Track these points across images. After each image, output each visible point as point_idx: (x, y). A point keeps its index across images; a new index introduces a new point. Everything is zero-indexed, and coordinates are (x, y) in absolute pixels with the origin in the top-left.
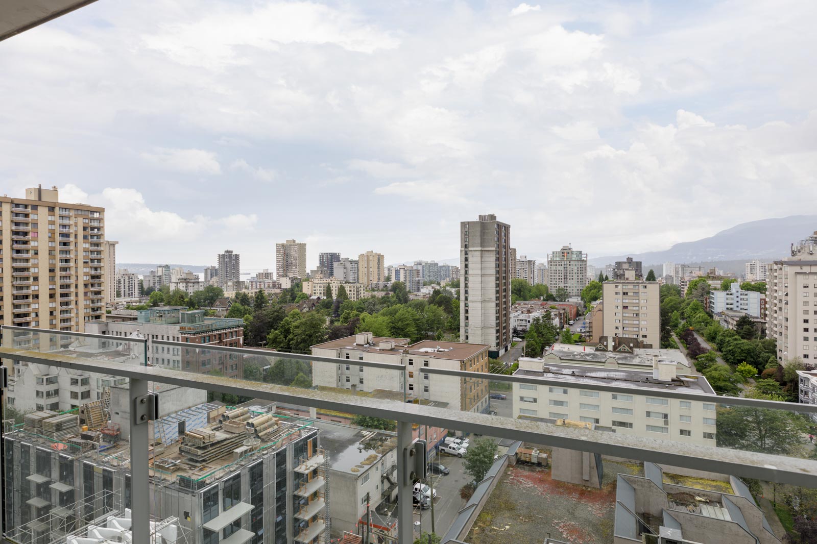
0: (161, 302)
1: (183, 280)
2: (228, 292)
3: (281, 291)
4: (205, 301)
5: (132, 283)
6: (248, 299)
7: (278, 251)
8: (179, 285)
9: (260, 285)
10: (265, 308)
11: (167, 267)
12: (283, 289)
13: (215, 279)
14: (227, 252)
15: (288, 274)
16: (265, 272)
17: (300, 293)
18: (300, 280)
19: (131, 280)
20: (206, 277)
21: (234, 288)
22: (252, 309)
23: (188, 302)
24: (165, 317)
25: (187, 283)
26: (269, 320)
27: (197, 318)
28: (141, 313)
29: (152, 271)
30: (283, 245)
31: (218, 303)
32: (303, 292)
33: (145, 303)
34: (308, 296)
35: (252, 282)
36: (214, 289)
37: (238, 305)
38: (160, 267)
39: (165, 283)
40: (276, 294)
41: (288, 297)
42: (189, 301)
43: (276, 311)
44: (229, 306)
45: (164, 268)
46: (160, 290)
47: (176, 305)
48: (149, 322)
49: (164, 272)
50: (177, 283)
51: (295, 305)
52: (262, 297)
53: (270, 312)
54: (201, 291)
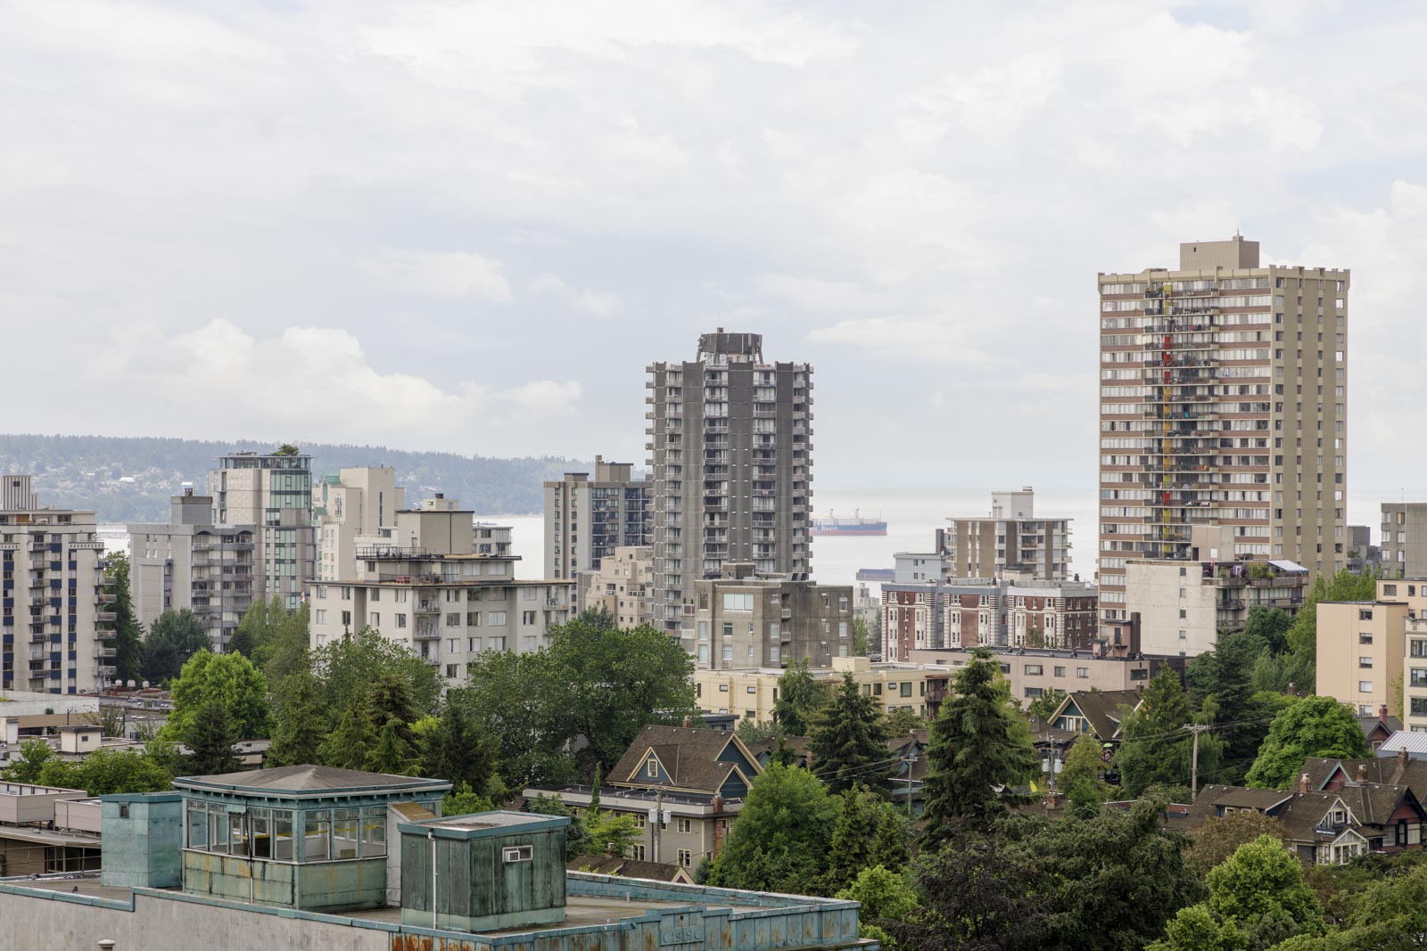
0: (249, 735)
1: (403, 570)
2: (725, 677)
3: (1136, 674)
4: (551, 744)
5: (56, 584)
6: (876, 734)
7: (1111, 340)
8: (371, 606)
9: (968, 621)
10: (1014, 817)
11: (289, 462)
12: (1156, 661)
13: (623, 564)
14: (719, 342)
15: (1200, 534)
16: (1007, 515)
17: (1299, 704)
18: (1296, 583)
19: (50, 557)
20: (560, 549)
21: (766, 640)
22: (912, 822)
23: (435, 742)
24: (285, 854)
25: (429, 590)
26: (1053, 919)
27: (512, 876)
28: (124, 813)
29: (189, 498)
30: (1155, 290)
31: (647, 760)
32: (1325, 688)
33: (137, 737)
34: (1367, 729)
35: (906, 596)
36: (623, 646)
37: (803, 781)
38: (241, 461)
39: (272, 589)
40: (1096, 703)
41: (1199, 732)
42: (447, 734)
43: (1105, 849)
44: (735, 788)
45: (266, 473)
46: (241, 642)
47: (359, 762)
48: (177, 884)
49: (267, 501)
50: (361, 589)
51: (1251, 798)
52: (993, 726)
53: (1064, 852)
54: (529, 661)
